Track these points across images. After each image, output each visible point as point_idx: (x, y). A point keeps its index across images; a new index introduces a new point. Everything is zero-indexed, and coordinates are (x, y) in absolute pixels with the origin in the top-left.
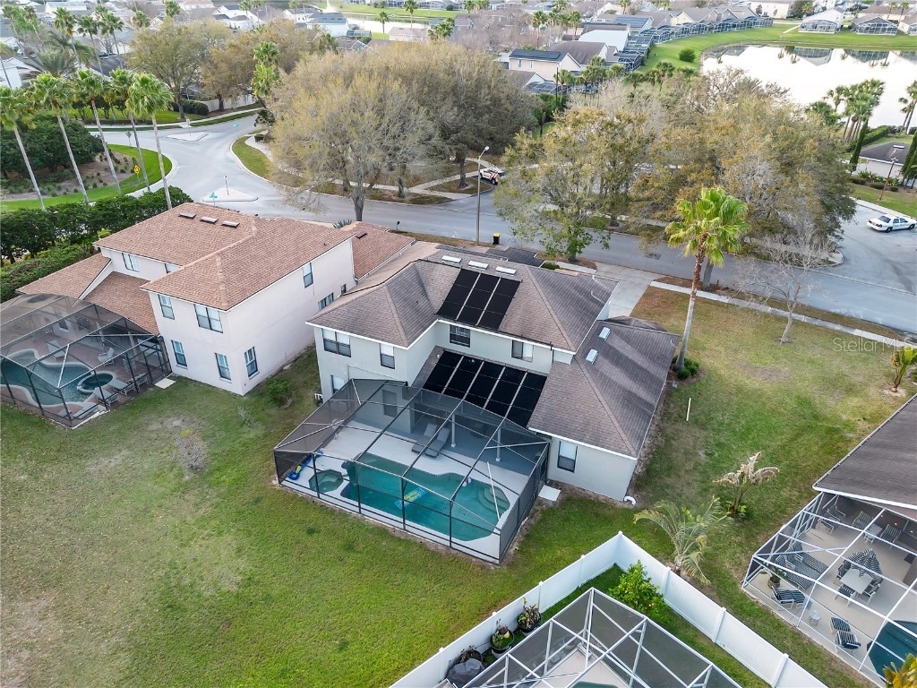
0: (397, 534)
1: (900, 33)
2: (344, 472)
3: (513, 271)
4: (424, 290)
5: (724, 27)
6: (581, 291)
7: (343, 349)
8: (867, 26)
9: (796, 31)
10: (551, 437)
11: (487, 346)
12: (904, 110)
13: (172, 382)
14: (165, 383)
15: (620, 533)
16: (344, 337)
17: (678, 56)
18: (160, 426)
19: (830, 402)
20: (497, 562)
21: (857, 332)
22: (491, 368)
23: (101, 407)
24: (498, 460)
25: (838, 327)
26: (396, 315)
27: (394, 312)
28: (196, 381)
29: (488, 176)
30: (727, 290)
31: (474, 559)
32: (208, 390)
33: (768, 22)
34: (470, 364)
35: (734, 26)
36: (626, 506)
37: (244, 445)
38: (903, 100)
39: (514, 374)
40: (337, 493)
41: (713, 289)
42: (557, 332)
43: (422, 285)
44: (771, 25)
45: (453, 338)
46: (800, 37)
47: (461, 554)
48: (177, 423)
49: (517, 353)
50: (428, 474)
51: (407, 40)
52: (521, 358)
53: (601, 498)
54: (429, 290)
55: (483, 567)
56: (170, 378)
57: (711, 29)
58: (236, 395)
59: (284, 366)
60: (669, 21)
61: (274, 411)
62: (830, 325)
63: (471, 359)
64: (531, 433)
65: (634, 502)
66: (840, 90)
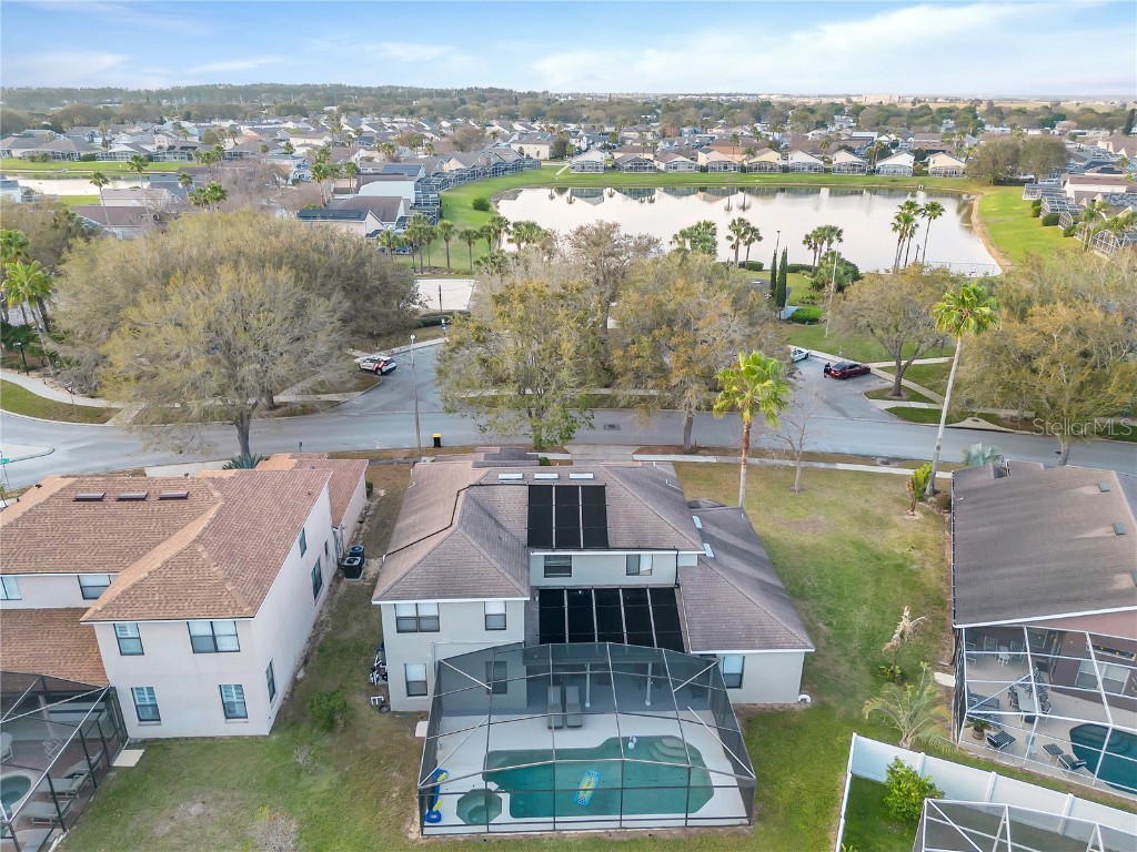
0: (616, 838)
1: (659, 171)
2: (493, 786)
3: (556, 476)
4: (497, 522)
5: (498, 170)
6: (656, 481)
7: (424, 624)
8: (629, 165)
9: (566, 172)
10: (714, 656)
11: (593, 569)
12: (733, 247)
13: (138, 753)
14: (128, 758)
15: (855, 734)
16: (428, 607)
17: (471, 206)
18: (173, 824)
19: (877, 540)
20: (746, 821)
21: (840, 466)
22: (607, 596)
23: (58, 831)
24: (648, 703)
25: (822, 465)
26: (492, 561)
27: (488, 557)
28: (177, 739)
29: (371, 366)
30: (709, 450)
31: (720, 830)
32: (206, 746)
33: (537, 165)
34: (580, 598)
35: (506, 170)
36: (803, 706)
37: (324, 802)
38: (729, 238)
39: (635, 595)
40: (505, 815)
41: (695, 451)
42: (675, 533)
43: (490, 516)
44: (540, 167)
45: (550, 570)
46: (574, 179)
47: (703, 831)
48: (196, 809)
49: (632, 570)
50: (588, 750)
51: (138, 204)
52: (638, 573)
53: (776, 707)
54: (502, 519)
55: (736, 834)
56: (130, 747)
57: (485, 173)
58: (256, 737)
59: (295, 674)
60: (441, 167)
61: (327, 741)
62: (816, 465)
63: (577, 590)
64: (694, 658)
65: (809, 700)
66: (683, 234)
